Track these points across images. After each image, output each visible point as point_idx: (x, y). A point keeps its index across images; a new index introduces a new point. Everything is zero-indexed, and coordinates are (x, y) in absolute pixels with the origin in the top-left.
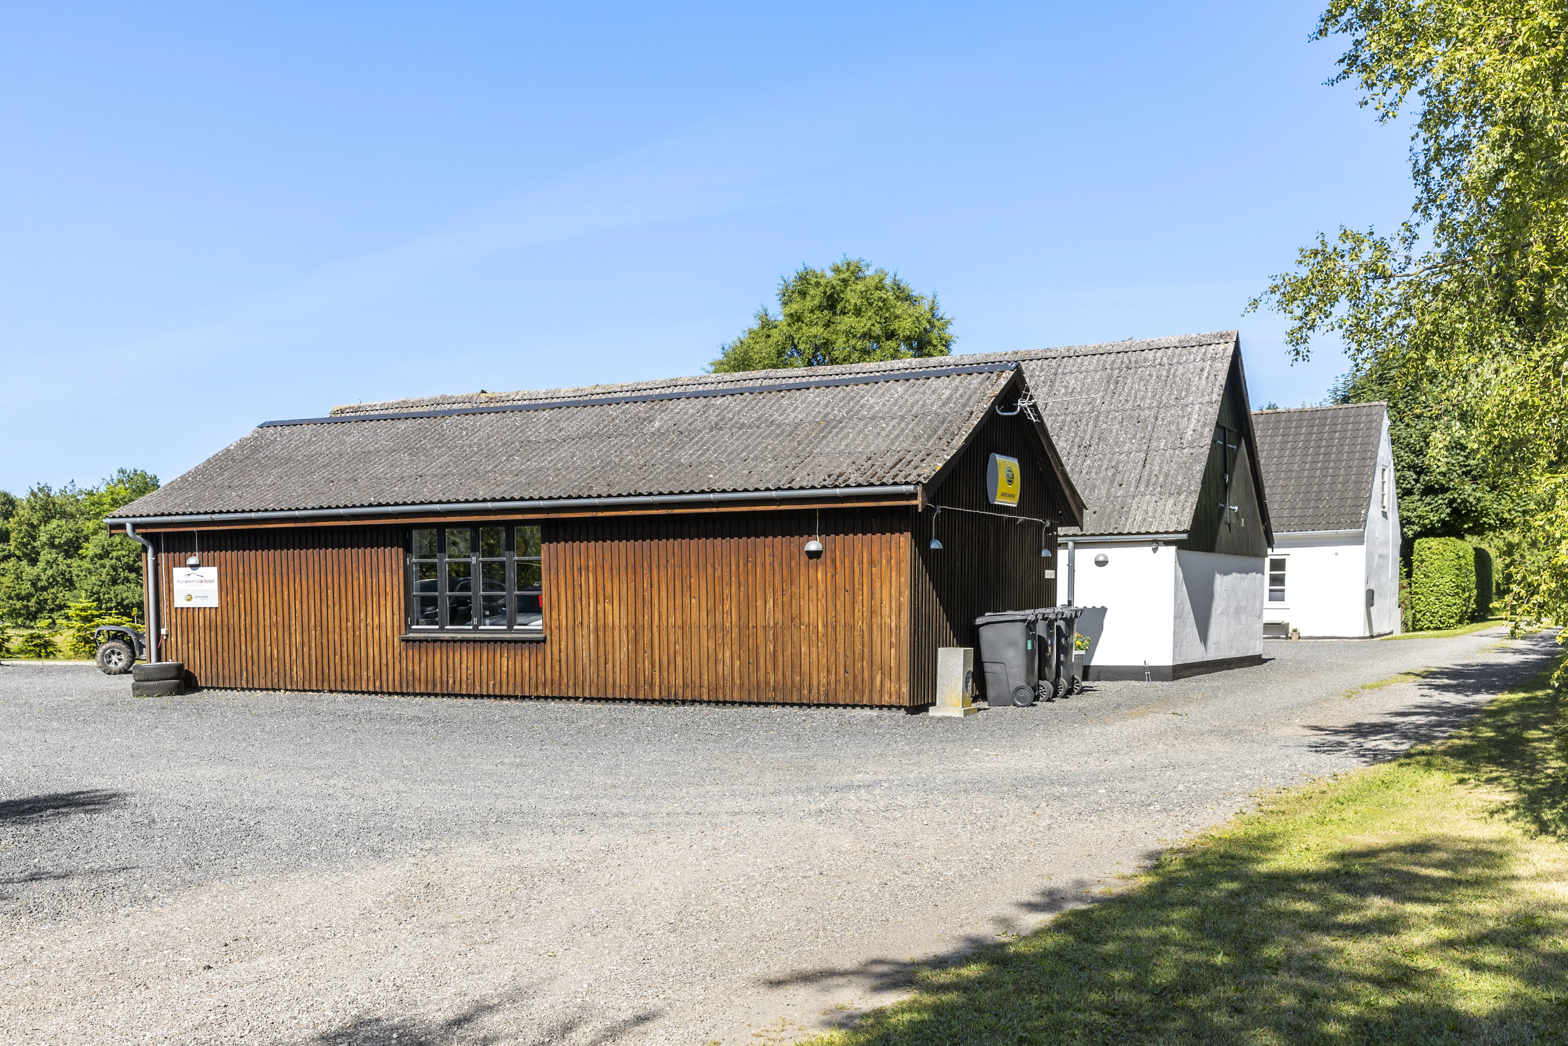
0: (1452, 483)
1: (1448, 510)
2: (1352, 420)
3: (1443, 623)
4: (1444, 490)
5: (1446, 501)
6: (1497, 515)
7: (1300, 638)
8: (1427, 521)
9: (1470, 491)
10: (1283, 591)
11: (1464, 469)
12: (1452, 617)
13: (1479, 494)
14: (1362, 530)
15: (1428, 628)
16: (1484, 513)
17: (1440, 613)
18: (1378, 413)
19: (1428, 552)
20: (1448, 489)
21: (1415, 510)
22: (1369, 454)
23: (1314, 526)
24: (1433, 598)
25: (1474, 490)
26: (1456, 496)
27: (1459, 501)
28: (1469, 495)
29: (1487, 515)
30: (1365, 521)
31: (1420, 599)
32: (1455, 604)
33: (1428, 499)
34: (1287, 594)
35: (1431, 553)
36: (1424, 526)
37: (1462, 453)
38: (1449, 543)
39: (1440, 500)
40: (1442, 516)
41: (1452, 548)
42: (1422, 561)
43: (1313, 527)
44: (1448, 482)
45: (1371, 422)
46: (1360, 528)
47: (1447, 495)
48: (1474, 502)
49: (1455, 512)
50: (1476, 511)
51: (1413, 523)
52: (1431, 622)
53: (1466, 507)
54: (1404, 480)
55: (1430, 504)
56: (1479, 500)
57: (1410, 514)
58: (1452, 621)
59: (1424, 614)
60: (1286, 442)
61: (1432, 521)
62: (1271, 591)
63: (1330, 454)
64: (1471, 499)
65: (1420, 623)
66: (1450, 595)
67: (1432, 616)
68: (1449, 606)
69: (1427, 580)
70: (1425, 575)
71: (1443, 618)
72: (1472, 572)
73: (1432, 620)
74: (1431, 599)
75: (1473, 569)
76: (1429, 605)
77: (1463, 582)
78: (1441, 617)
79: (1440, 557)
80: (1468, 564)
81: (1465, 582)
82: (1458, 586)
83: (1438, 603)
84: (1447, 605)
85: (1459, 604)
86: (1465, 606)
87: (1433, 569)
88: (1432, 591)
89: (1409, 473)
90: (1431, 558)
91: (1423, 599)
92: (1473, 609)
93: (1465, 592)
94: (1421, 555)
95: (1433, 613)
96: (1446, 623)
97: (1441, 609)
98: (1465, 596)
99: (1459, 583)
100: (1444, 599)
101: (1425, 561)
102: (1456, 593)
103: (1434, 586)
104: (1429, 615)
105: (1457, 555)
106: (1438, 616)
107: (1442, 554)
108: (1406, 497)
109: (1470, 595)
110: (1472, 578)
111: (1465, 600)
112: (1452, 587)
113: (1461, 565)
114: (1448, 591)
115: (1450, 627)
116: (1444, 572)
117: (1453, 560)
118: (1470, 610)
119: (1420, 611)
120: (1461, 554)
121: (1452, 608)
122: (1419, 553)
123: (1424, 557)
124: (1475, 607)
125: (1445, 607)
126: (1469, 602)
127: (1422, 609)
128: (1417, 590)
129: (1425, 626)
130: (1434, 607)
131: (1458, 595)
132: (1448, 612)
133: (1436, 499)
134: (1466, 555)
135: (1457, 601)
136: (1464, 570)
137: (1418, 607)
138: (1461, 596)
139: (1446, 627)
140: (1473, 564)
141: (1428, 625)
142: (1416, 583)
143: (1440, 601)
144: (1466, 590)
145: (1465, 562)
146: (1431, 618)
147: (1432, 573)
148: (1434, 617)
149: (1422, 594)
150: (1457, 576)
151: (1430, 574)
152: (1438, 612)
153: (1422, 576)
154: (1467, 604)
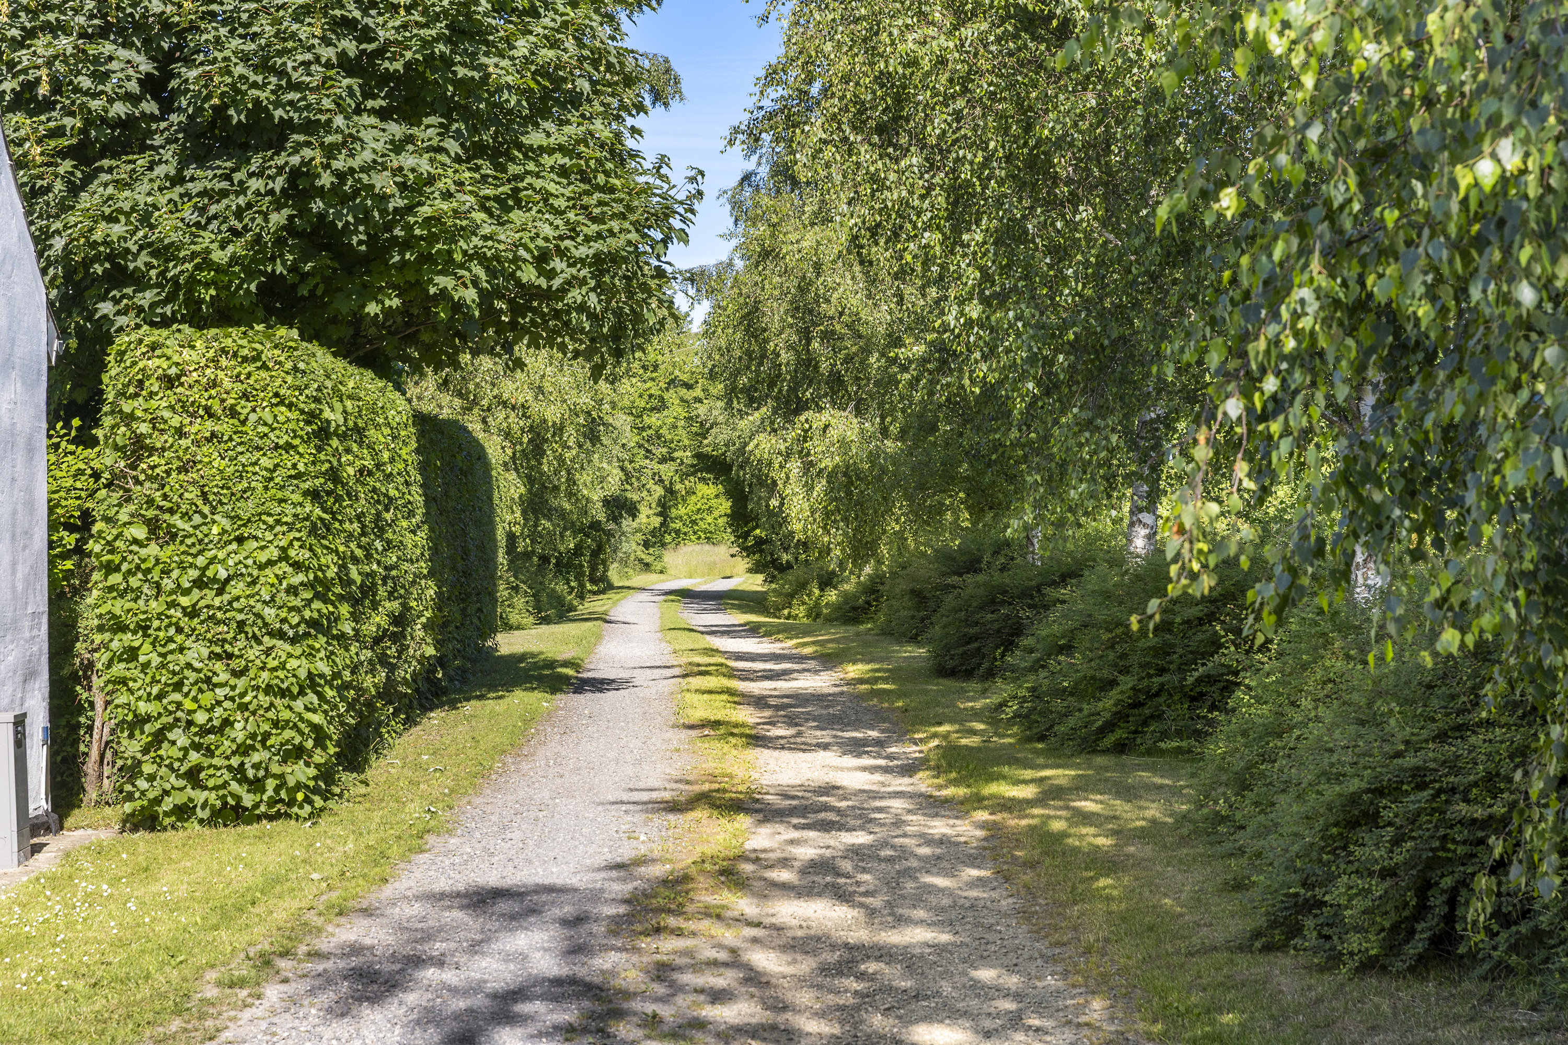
3: (256, 785)
12: (298, 752)
15: (183, 812)
17: (238, 732)
24: (197, 652)
29: (448, 265)
31: (131, 654)
32: (312, 681)
33: (205, 179)
35: (185, 407)
38: (268, 354)
41: (283, 383)
42: (139, 448)
48: (398, 199)
51: (139, 281)
52: (193, 776)
56: (416, 192)
57: (119, 234)
58: (300, 772)
59: (159, 737)
64: (383, 182)
65: (142, 784)
66: (281, 635)
67: (197, 747)
68: (283, 693)
69: (165, 554)
70: (153, 526)
71: (256, 757)
72: (411, 514)
73: (198, 768)
74: (190, 656)
75: (417, 496)
76: (178, 686)
77: (355, 560)
78: (244, 750)
79: (225, 427)
80: (389, 477)
81: (368, 556)
82: (327, 584)
83: (223, 677)
84: (268, 690)
85: (337, 675)
86: (383, 660)
87: (192, 494)
88: (192, 613)
89: (123, 53)
90: (180, 433)
91: (148, 654)
92: (422, 660)
93: (375, 606)
94: (130, 418)
95: (205, 731)
96: (271, 784)
97: (243, 707)
98: (378, 620)
99: (331, 573)
100: (253, 653)
101: (152, 450)
102: (313, 623)
103: (199, 583)
104: (183, 741)
105: (311, 417)
106: (227, 746)
107: (233, 412)
108: (106, 163)
109: (406, 607)
110: (409, 539)
111: (377, 640)
112: (292, 590)
113: (334, 475)
114: (269, 613)
115: (292, 802)
116: (247, 509)
117: (288, 447)
118: (405, 672)
119: (141, 721)
120: (333, 416)
121: (299, 705)
122: (127, 407)
123: (144, 428)
124: (430, 651)
125: (264, 700)
126: (396, 638)
127: (143, 708)
128: (118, 607)
129: (168, 804)
130: (207, 699)
131: (326, 632)
132: (276, 724)
133: (237, 177)
134: (372, 432)
135: (323, 667)
136: (362, 505)
137: (122, 699)
138: (347, 627)
139: (272, 803)
140: (416, 476)
141: (178, 799)
142: (110, 568)
143: (236, 664)
144: (382, 592)
145: (369, 463)
146: (194, 757)
147: (186, 516)
148: (210, 753)
149: (144, 628)
150: (313, 531)
151: (177, 521)
152: (227, 722)
153: (140, 532)
154: (392, 651)
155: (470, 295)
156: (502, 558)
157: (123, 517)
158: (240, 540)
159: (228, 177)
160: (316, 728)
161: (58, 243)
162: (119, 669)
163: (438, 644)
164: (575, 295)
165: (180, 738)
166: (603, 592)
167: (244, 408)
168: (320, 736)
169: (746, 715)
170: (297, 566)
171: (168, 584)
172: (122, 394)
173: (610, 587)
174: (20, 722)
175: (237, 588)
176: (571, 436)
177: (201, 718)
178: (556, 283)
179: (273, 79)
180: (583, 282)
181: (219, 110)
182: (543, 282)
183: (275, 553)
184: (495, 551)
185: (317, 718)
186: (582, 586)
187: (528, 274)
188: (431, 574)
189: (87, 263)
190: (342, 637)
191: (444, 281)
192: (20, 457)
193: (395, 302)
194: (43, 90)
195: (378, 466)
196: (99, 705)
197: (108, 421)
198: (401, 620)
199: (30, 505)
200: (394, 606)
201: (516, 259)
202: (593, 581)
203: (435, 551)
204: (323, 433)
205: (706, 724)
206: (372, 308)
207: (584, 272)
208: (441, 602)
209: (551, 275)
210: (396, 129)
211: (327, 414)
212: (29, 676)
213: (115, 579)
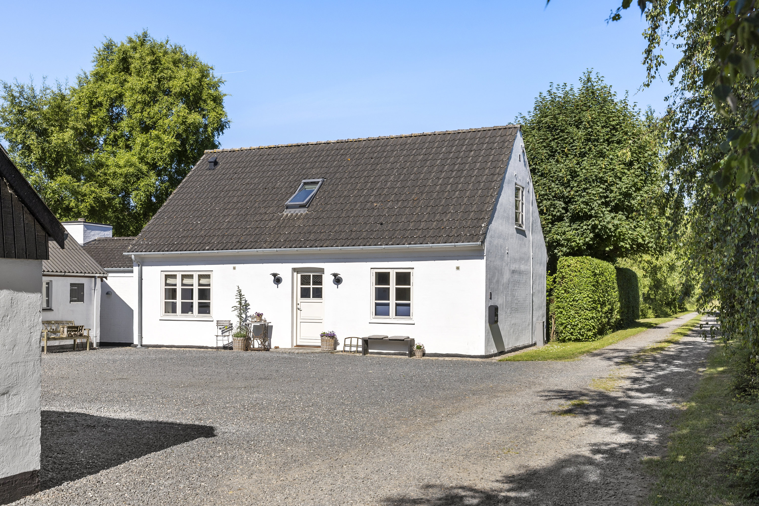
0: (593, 211)
1: (592, 235)
2: (487, 140)
3: (582, 336)
4: (588, 217)
5: (590, 227)
6: (633, 240)
7: (424, 355)
8: (573, 244)
9: (609, 219)
10: (409, 305)
11: (603, 200)
12: (590, 330)
13: (616, 222)
14: (479, 243)
15: (570, 340)
16: (621, 238)
17: (579, 326)
18: (511, 134)
19: (567, 270)
20: (591, 216)
21: (564, 233)
22: (498, 170)
23: (435, 239)
24: (573, 312)
25: (613, 218)
26: (597, 222)
27: (599, 227)
28: (608, 223)
29: (623, 240)
30: (485, 234)
31: (561, 312)
32: (593, 318)
33: (575, 226)
34: (413, 309)
35: (571, 270)
36: (572, 248)
37: (602, 186)
38: (586, 261)
39: (585, 225)
40: (587, 240)
41: (588, 266)
42: (563, 277)
43: (433, 240)
44: (590, 210)
45: (504, 142)
46: (477, 241)
47: (590, 222)
48: (613, 229)
49: (597, 236)
50: (615, 236)
51: (562, 246)
52: (572, 334)
53: (606, 232)
54: (555, 208)
55: (577, 230)
56: (617, 227)
57: (559, 237)
58: (590, 333)
59: (566, 327)
60: (426, 160)
61: (579, 244)
62: (397, 305)
63: (463, 170)
64: (610, 226)
65: (563, 334)
66: (587, 310)
67: (572, 328)
68: (587, 320)
69: (567, 295)
70: (565, 291)
71: (582, 330)
72: (614, 289)
73: (572, 332)
74: (571, 313)
75: (616, 285)
76: (569, 318)
77: (601, 297)
78: (580, 329)
79: (578, 274)
80: (609, 282)
81: (604, 297)
82: (596, 301)
83: (577, 317)
84: (585, 319)
85: (597, 317)
86: (607, 317)
87: (572, 285)
88: (572, 305)
89: (559, 202)
90: (570, 275)
91: (564, 312)
92: (617, 319)
93: (605, 306)
94: (561, 272)
95: (574, 326)
96: (585, 335)
97: (580, 322)
98: (605, 309)
99: (597, 299)
100: (582, 313)
101: (565, 278)
102: (593, 308)
103: (573, 300)
104: (570, 327)
105: (593, 272)
106: (577, 328)
107: (579, 271)
108: (556, 223)
109: (612, 307)
110: (613, 294)
111: (606, 313)
112: (589, 302)
113: (597, 282)
114: (585, 306)
115: (589, 339)
116: (581, 288)
117: (589, 277)
118: (613, 320)
119: (562, 324)
120: (597, 272)
121: (590, 322)
122: (561, 270)
123: (564, 274)
124: (618, 317)
125: (584, 321)
126: (611, 313)
127: (563, 321)
128: (559, 304)
129: (567, 338)
130: (574, 320)
131: (595, 309)
132: (586, 325)
133: (581, 225)
134: (605, 273)
135: (595, 315)
136: (603, 287)
137: (560, 320)
138: (600, 310)
139: (586, 338)
140: (615, 281)
141: (569, 337)
142: (558, 298)
143: (579, 314)
144: (607, 304)
145: (604, 279)
146: (572, 330)
147: (571, 289)
148: (574, 330)
149: (563, 308)
150: (593, 292)
151: (569, 290)
152: (578, 324)
153: (563, 292)
154: (609, 316)
155: (628, 246)
156: (641, 299)
157: (560, 289)
158: (580, 293)
159: (579, 226)
160: (593, 326)
161: (547, 239)
162: (559, 315)
163: (621, 316)
164: (650, 245)
165: (569, 326)
166: (683, 312)
167: (581, 270)
168: (594, 328)
169: (689, 333)
170: (590, 298)
171: (568, 300)
172: (560, 268)
173: (686, 310)
174: (544, 322)
175: (580, 301)
176: (664, 268)
177: (573, 323)
178: (646, 242)
179: (588, 207)
180: (652, 242)
181: (578, 213)
182: (643, 242)
183: (586, 295)
184: (639, 297)
185: (593, 324)
186: (676, 310)
187: (640, 240)
188: (619, 301)
189: (553, 242)
190: (598, 311)
191: (622, 244)
192: (542, 279)
193: (612, 248)
194: (545, 211)
195: (607, 280)
196: (553, 323)
197: (558, 273)
198: (612, 310)
199: (544, 287)
200: (610, 307)
201: (637, 238)
202: (680, 308)
203: (620, 296)
204: (595, 275)
205: (679, 333)
206: (607, 249)
207: (652, 240)
208: (621, 308)
209: (644, 241)
210: (613, 215)
211: (596, 271)
212: (543, 316)
213: (559, 300)
